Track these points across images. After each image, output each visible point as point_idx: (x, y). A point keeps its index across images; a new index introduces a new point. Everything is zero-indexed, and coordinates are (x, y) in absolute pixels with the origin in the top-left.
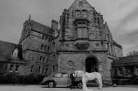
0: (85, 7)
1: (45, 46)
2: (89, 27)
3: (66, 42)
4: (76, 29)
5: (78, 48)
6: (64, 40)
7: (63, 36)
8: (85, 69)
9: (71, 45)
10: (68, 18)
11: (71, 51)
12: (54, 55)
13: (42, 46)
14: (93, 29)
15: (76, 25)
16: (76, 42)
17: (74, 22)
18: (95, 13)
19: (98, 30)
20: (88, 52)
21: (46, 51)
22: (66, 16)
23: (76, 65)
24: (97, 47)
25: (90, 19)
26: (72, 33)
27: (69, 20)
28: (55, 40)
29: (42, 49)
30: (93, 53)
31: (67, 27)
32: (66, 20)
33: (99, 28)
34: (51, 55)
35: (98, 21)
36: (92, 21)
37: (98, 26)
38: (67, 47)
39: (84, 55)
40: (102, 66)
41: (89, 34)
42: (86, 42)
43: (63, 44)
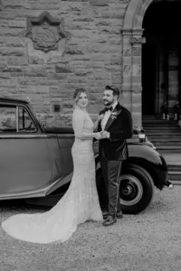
23: (82, 45)
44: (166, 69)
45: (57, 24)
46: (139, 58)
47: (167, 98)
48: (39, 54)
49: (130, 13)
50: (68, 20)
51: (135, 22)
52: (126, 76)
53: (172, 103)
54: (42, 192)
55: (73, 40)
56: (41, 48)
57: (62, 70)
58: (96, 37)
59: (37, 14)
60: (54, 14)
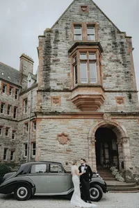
0: (92, 17)
1: (9, 106)
2: (103, 62)
3: (53, 94)
4: (75, 65)
5: (79, 107)
6: (48, 90)
7: (47, 80)
8: (93, 151)
9: (63, 100)
10: (56, 41)
11: (64, 114)
12: (27, 124)
13: (3, 104)
14: (111, 66)
15: (74, 56)
16: (75, 93)
17: (70, 51)
18: (115, 31)
19: (121, 68)
20: (102, 115)
21: (11, 114)
22: (53, 36)
23: (75, 143)
24: (119, 105)
25: (103, 45)
26: (67, 75)
27: (59, 45)
28: (27, 94)
29: (2, 112)
30: (111, 118)
31: (54, 61)
32: (52, 45)
33: (125, 65)
34: (20, 123)
35: (122, 50)
36: (108, 50)
37: (121, 60)
38: (55, 105)
39: (92, 121)
40: (131, 145)
41: (103, 75)
42: (97, 93)
43: (47, 99)
44: (104, 149)
45: (66, 136)
46: (94, 147)
47: (105, 159)
48: (61, 146)
49: (90, 132)
50: (70, 135)
51: (92, 135)
52: (90, 153)
53: (107, 161)
54: (66, 193)
55: (72, 141)
56: (62, 144)
57: (68, 151)
58: (80, 140)
59: (60, 133)
60: (66, 133)
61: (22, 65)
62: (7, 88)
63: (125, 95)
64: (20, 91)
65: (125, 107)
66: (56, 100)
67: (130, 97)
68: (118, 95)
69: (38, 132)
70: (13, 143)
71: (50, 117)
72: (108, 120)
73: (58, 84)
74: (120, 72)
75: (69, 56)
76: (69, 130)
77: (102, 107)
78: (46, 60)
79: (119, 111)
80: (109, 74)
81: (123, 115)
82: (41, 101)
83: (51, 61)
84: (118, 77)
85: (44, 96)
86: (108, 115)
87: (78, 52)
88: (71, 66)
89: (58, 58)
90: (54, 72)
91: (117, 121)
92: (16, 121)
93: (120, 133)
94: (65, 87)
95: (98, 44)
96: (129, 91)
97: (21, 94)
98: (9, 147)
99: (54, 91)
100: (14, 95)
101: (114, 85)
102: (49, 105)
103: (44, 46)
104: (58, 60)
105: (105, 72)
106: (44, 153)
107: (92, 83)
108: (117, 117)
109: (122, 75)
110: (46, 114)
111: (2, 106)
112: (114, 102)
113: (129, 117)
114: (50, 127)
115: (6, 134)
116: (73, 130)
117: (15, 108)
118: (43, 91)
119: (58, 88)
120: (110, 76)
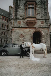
1: (5, 25)
2: (37, 8)
3: (18, 20)
4: (26, 9)
5: (28, 25)
7: (16, 15)
8: (32, 40)
9: (22, 23)
11: (22, 27)
12: (11, 31)
13: (3, 24)
14: (40, 10)
15: (26, 6)
16: (26, 20)
17: (25, 4)
19: (43, 11)
20: (35, 28)
21: (6, 28)
23: (26, 37)
24: (42, 24)
25: (37, 2)
26: (23, 13)
27: (21, 2)
28: (11, 21)
29: (3, 27)
30: (38, 29)
31: (19, 8)
32: (18, 2)
33: (45, 10)
34: (9, 31)
35: (44, 4)
36: (39, 4)
37: (44, 8)
38: (19, 24)
39: (32, 30)
40: (45, 38)
41: (36, 13)
42: (34, 20)
43: (16, 22)
44: (37, 40)
45: (23, 35)
48: (21, 39)
51: (32, 35)
54: (19, 54)
56: (21, 38)
57: (23, 40)
59: (21, 34)
60: (23, 34)
61: (10, 10)
62: (4, 18)
63: (44, 21)
64: (9, 20)
65: (44, 25)
66: (19, 22)
67: (46, 22)
68: (42, 21)
69: (13, 34)
70: (7, 38)
71: (17, 28)
72: (38, 30)
73: (20, 17)
74: (43, 12)
75: (25, 6)
76: (24, 33)
77: (36, 25)
78: (16, 7)
79: (42, 26)
80: (39, 13)
81: (43, 28)
82: (14, 23)
83: (18, 8)
84: (42, 14)
85: (15, 21)
86: (38, 28)
87: (27, 4)
88: (25, 10)
89: (20, 7)
90: (19, 12)
91: (41, 30)
92: (8, 30)
93: (42, 34)
94: (23, 18)
95: (35, 1)
96: (46, 19)
97: (9, 21)
98: (5, 39)
99: (19, 19)
100: (7, 21)
101: (41, 17)
102: (17, 24)
103: (15, 2)
104: (21, 8)
105: (37, 12)
106: (15, 41)
107: (32, 16)
108: (41, 29)
109: (43, 13)
110: (16, 28)
111: (3, 25)
112: (40, 23)
113: (45, 29)
114: (17, 32)
115: (4, 35)
116: (25, 33)
117: (7, 26)
118: (15, 19)
119: (20, 18)
120: (39, 14)
